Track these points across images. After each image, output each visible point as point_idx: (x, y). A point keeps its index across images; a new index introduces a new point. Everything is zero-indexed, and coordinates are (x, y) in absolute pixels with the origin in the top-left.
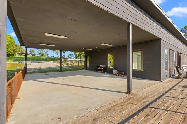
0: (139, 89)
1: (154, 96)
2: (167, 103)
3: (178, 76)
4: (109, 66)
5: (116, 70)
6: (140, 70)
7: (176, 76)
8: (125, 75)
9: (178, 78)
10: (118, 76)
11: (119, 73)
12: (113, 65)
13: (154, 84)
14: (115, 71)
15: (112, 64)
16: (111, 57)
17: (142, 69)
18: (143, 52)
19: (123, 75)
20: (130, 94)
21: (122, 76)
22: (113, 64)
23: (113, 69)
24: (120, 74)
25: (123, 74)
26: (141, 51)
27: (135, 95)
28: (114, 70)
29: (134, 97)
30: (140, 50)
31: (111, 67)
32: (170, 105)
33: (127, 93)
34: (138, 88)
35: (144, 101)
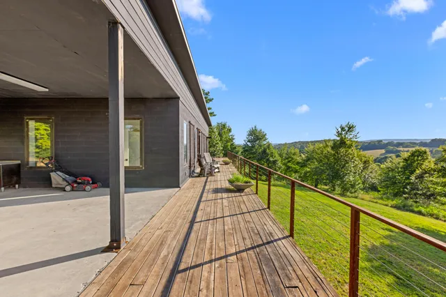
0: (141, 219)
1: (178, 232)
2: (205, 239)
3: (201, 172)
4: (32, 159)
5: (62, 172)
6: (139, 167)
7: (197, 173)
8: (94, 185)
9: (200, 175)
10: (72, 190)
11: (76, 182)
12: (50, 158)
13: (170, 197)
14: (57, 178)
15: (46, 155)
16: (43, 132)
17: (141, 164)
18: (143, 122)
19: (88, 188)
20: (120, 248)
21: (85, 190)
22: (49, 155)
23: (52, 171)
24: (79, 183)
25: (88, 184)
26: (138, 119)
27: (134, 247)
28: (53, 175)
29: (132, 255)
30: (138, 116)
31: (40, 164)
32: (212, 242)
33: (108, 249)
34: (137, 220)
35: (162, 255)
